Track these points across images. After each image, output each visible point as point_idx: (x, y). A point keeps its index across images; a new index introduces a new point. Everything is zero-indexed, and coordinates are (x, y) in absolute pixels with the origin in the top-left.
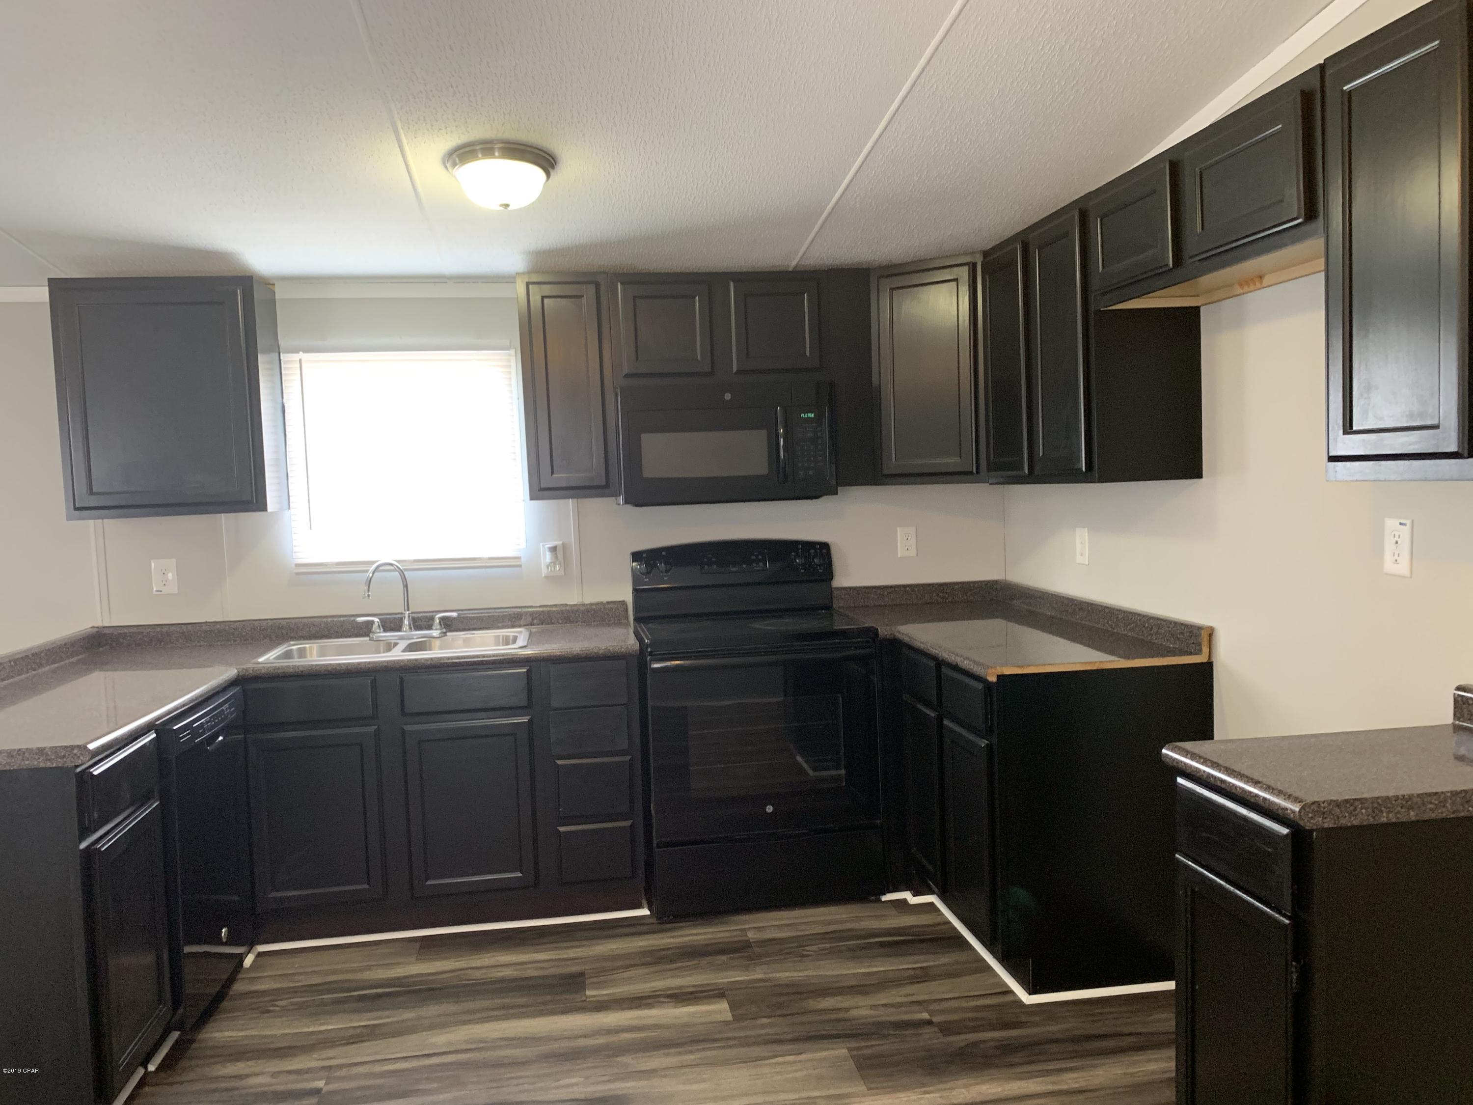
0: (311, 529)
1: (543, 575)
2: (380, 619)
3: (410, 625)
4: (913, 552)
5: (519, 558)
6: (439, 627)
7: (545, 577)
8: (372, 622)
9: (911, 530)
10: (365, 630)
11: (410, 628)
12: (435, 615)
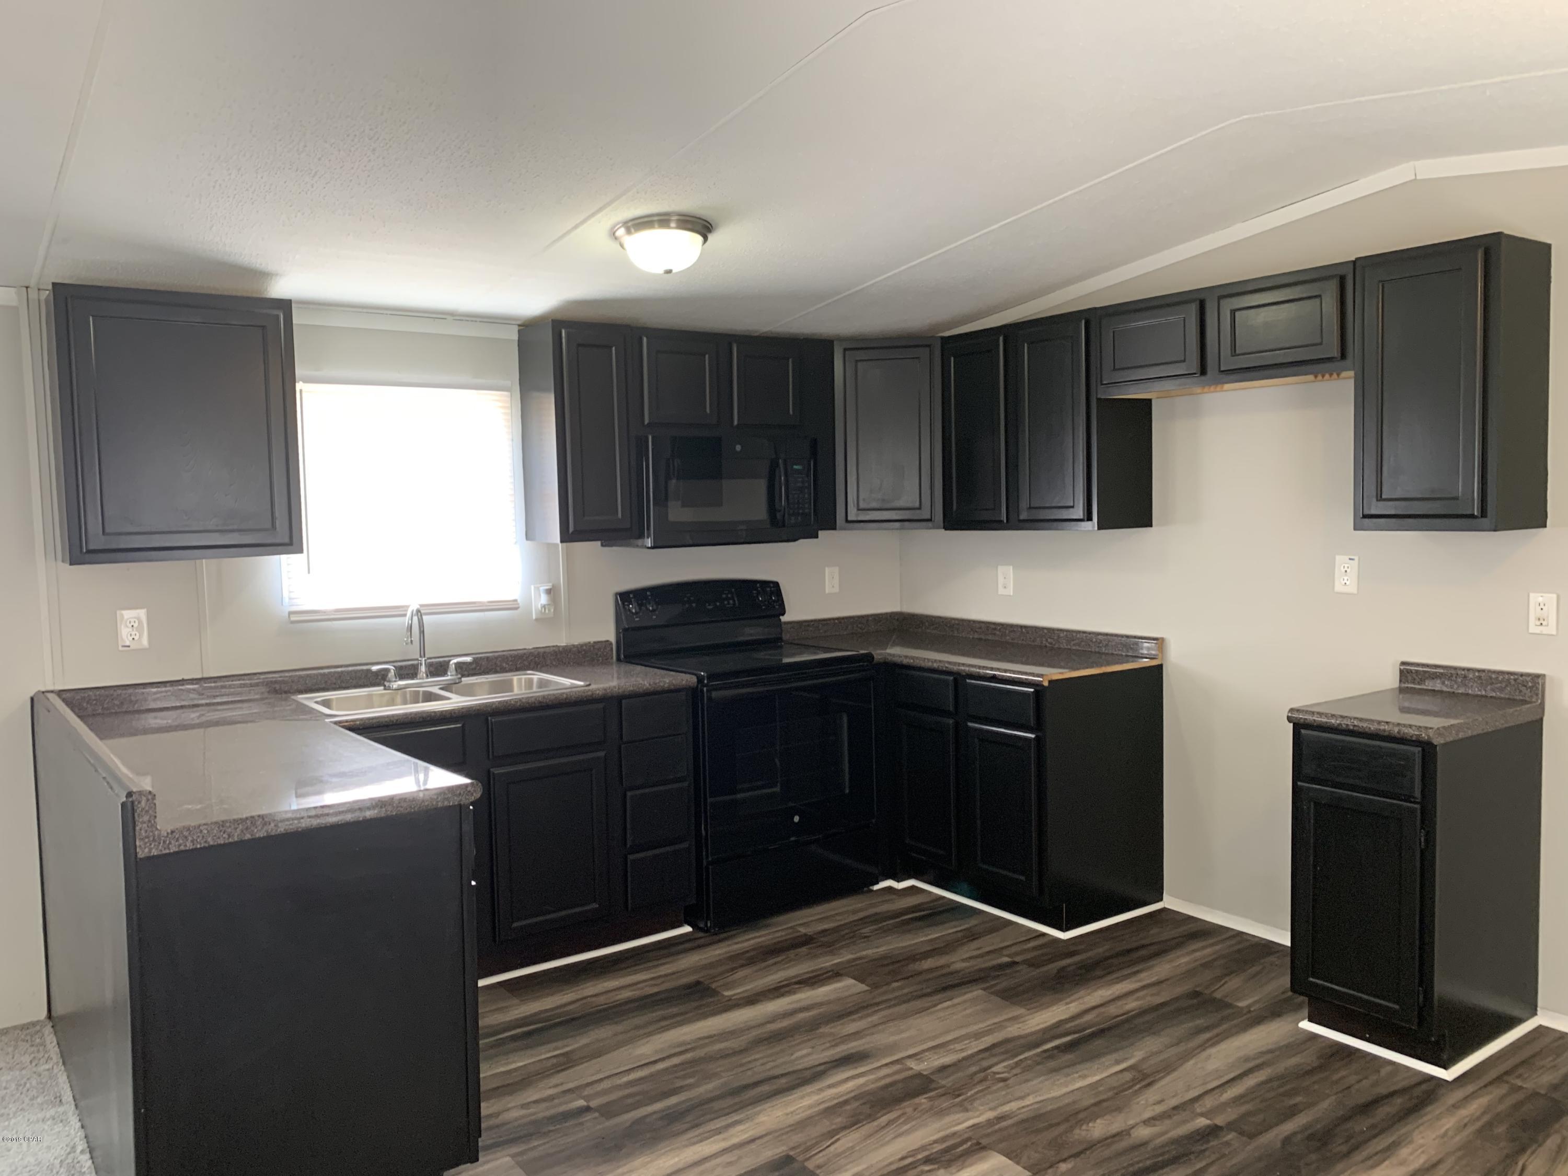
0: (309, 573)
1: (534, 618)
2: (394, 666)
3: (426, 672)
4: (836, 590)
5: (516, 600)
6: (454, 673)
7: (537, 620)
8: (387, 670)
9: (836, 569)
10: (379, 679)
11: (427, 676)
12: (450, 661)
